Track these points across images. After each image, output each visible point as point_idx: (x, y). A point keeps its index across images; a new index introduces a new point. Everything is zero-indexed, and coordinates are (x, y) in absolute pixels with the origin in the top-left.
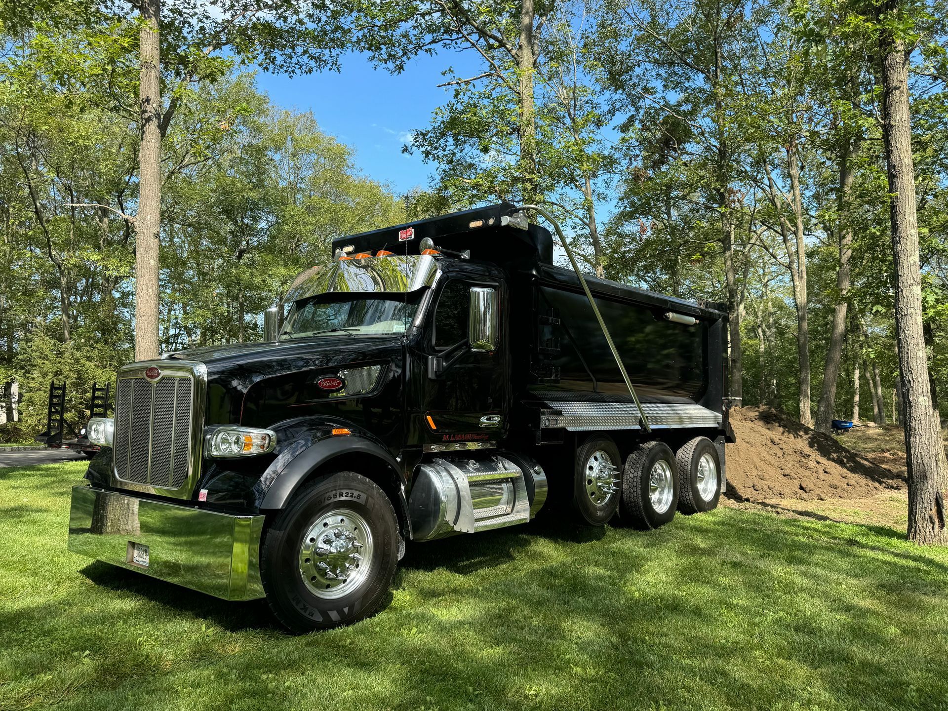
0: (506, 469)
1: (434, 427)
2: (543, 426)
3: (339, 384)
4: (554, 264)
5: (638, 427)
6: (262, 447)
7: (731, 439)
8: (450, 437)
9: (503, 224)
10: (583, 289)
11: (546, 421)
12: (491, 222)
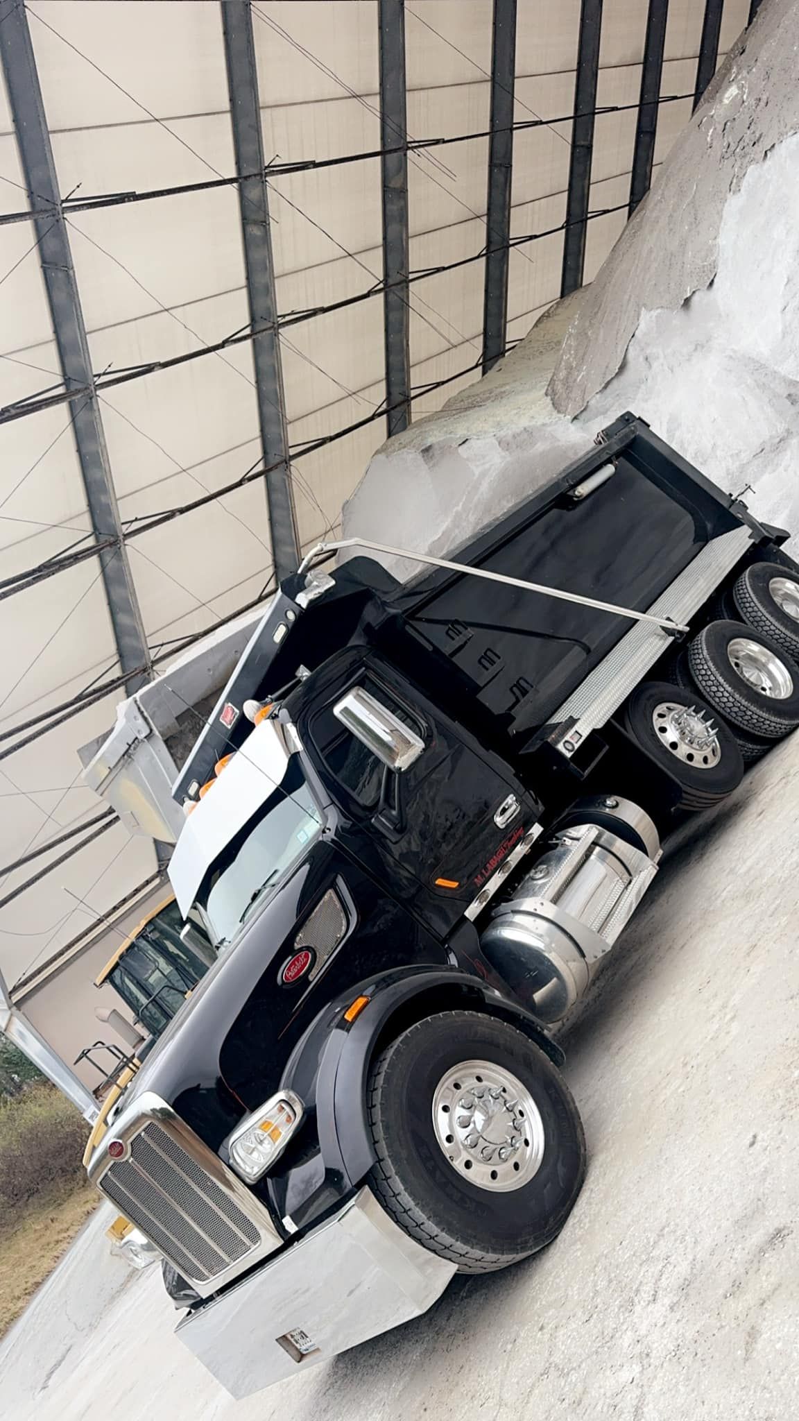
0: (578, 839)
1: (454, 885)
2: (569, 755)
3: (307, 956)
4: (401, 582)
5: (671, 639)
6: (289, 1119)
7: (782, 538)
8: (482, 874)
9: (304, 605)
10: (458, 571)
11: (568, 745)
12: (291, 616)
